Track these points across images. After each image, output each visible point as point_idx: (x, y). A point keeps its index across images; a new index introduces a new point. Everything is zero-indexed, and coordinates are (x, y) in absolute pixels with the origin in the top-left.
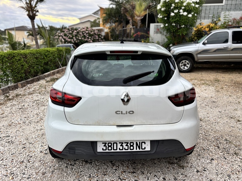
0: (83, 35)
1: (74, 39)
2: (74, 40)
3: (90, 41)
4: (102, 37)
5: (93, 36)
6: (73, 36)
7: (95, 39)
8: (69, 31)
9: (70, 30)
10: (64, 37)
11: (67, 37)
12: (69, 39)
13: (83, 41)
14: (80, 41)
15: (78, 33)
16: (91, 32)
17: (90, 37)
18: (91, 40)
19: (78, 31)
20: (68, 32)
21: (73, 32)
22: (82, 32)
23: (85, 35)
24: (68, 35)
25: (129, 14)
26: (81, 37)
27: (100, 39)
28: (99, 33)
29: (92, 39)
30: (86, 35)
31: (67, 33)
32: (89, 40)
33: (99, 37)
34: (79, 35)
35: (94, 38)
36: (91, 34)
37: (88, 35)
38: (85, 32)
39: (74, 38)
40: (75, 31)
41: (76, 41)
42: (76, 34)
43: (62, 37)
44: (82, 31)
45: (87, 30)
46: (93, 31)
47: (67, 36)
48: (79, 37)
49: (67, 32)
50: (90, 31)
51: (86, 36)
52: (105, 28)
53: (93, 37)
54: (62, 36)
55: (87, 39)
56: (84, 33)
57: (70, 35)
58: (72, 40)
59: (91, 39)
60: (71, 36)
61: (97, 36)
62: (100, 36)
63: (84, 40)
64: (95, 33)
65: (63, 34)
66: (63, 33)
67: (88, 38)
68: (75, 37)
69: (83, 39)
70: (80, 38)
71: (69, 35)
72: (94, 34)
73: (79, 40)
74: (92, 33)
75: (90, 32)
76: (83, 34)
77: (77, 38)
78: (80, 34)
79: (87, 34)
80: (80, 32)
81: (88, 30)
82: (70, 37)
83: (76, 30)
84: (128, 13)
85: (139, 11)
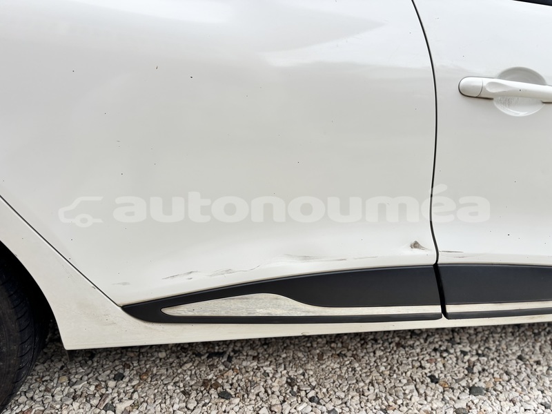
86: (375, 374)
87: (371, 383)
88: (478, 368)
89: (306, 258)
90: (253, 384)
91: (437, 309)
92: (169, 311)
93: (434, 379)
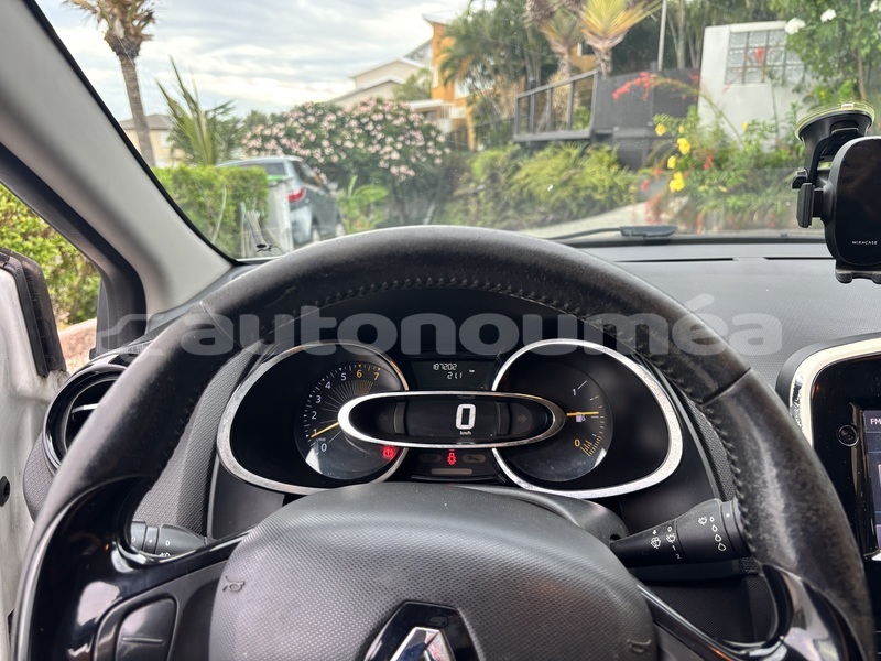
0: (360, 131)
1: (323, 149)
2: (323, 154)
3: (390, 153)
4: (441, 139)
5: (402, 134)
6: (320, 137)
7: (410, 146)
8: (305, 117)
9: (310, 111)
10: (284, 141)
11: (298, 140)
12: (305, 147)
13: (363, 155)
14: (348, 156)
15: (341, 121)
16: (396, 116)
17: (389, 139)
18: (394, 148)
19: (340, 114)
20: (302, 121)
21: (321, 119)
22: (358, 119)
23: (368, 132)
24: (299, 131)
25: (558, 28)
26: (353, 140)
27: (431, 144)
28: (426, 122)
29: (399, 146)
30: (375, 129)
31: (296, 124)
32: (388, 149)
33: (427, 139)
34: (344, 133)
35: (408, 143)
36: (396, 127)
37: (382, 131)
38: (371, 120)
39: (325, 143)
40: (332, 117)
41: (331, 155)
42: (333, 127)
43: (279, 143)
44: (356, 113)
45: (376, 111)
46: (402, 113)
47: (298, 138)
48: (344, 140)
49: (297, 120)
50: (390, 113)
51: (374, 133)
52: (453, 104)
53: (401, 138)
54: (277, 138)
55: (377, 147)
56: (367, 123)
57: (308, 133)
58: (317, 153)
59: (391, 144)
60: (313, 138)
61: (418, 135)
62: (433, 134)
63: (364, 151)
64: (410, 123)
65: (280, 130)
66: (282, 126)
67: (382, 143)
68: (329, 140)
69: (361, 145)
70: (349, 144)
71: (303, 133)
72: (407, 127)
73: (345, 150)
74: (397, 122)
75: (389, 117)
76: (361, 126)
77: (339, 142)
78: (350, 129)
79: (379, 127)
80: (351, 118)
81: (380, 107)
82: (308, 138)
83: (333, 110)
84: (552, 23)
85: (603, 14)
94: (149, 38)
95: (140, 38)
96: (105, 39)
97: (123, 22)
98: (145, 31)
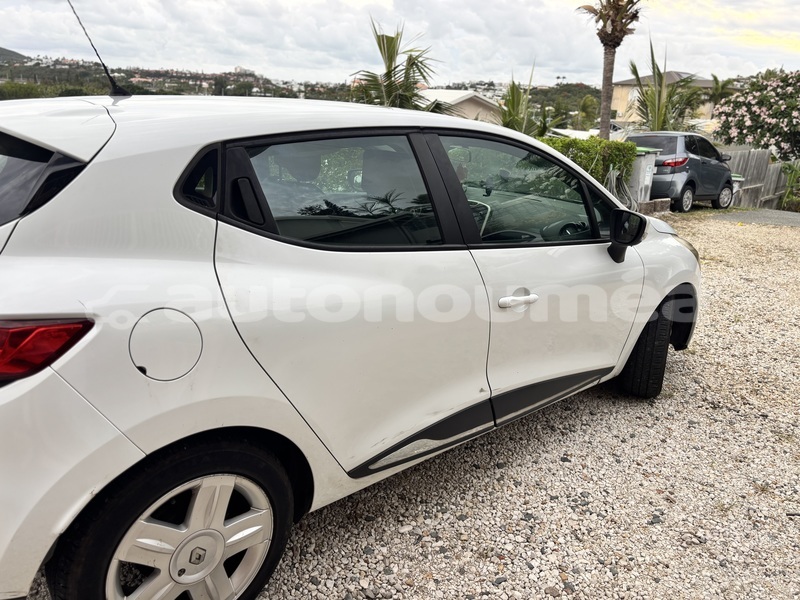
8: (784, 87)
20: (779, 90)
24: (773, 100)
31: (772, 94)
47: (770, 107)
49: (774, 90)
54: (749, 105)
65: (755, 98)
71: (776, 102)
86: (445, 475)
87: (446, 481)
88: (494, 452)
89: (436, 413)
90: (382, 506)
91: (492, 423)
92: (372, 467)
93: (477, 467)
94: (631, 31)
95: (625, 32)
96: (598, 34)
97: (613, 22)
98: (630, 27)
